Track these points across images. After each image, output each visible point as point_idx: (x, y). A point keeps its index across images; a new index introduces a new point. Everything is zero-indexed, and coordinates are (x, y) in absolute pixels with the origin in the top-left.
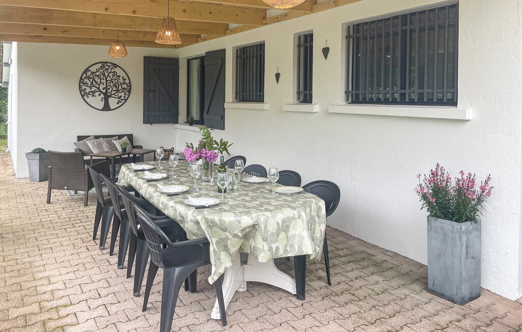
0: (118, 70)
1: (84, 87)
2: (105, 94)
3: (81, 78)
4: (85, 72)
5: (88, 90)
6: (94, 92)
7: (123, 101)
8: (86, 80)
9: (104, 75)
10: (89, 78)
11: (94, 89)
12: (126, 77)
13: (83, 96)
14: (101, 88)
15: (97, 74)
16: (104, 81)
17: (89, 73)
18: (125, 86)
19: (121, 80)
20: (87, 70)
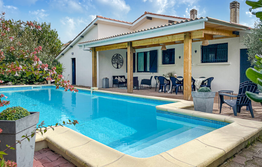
0: (120, 56)
1: (113, 61)
2: (117, 63)
3: (112, 59)
4: (113, 57)
5: (114, 62)
6: (115, 63)
7: (121, 66)
8: (113, 59)
9: (117, 58)
10: (114, 59)
11: (115, 62)
12: (122, 59)
13: (112, 64)
14: (117, 62)
15: (116, 57)
16: (117, 60)
17: (114, 57)
18: (122, 61)
19: (121, 60)
20: (114, 56)
